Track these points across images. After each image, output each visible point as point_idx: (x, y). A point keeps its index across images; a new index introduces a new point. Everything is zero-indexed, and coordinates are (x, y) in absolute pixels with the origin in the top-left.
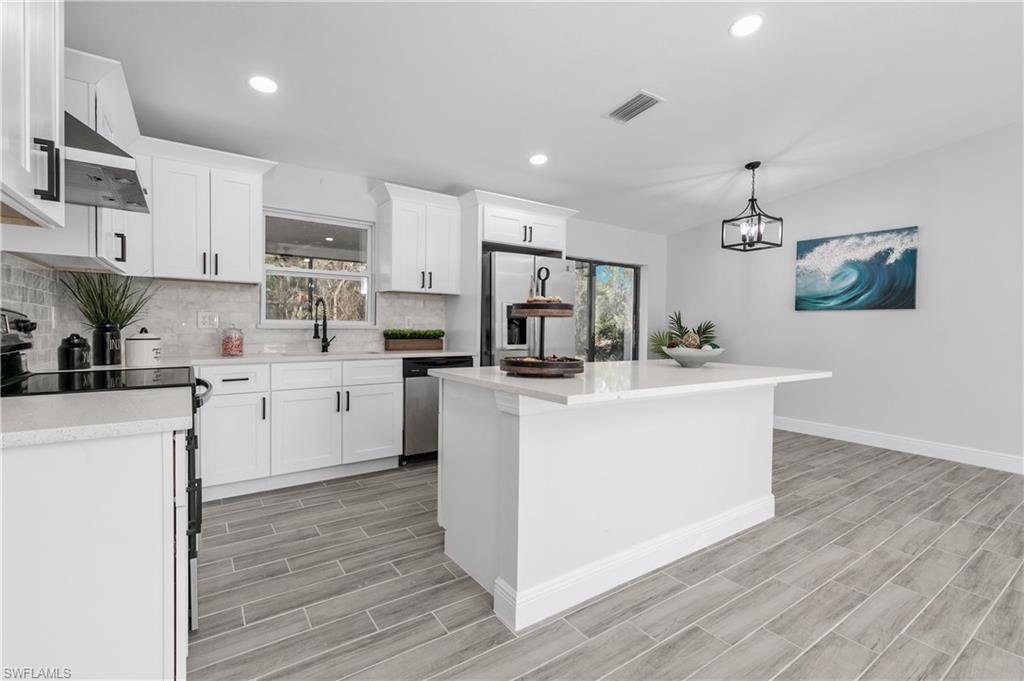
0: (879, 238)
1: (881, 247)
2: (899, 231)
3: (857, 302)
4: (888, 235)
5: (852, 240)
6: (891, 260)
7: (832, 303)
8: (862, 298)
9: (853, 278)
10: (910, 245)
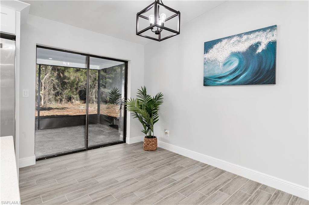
0: (252, 36)
1: (253, 42)
2: (264, 30)
3: (238, 80)
4: (257, 33)
5: (235, 39)
6: (259, 50)
7: (224, 81)
8: (242, 77)
9: (236, 64)
10: (272, 39)
